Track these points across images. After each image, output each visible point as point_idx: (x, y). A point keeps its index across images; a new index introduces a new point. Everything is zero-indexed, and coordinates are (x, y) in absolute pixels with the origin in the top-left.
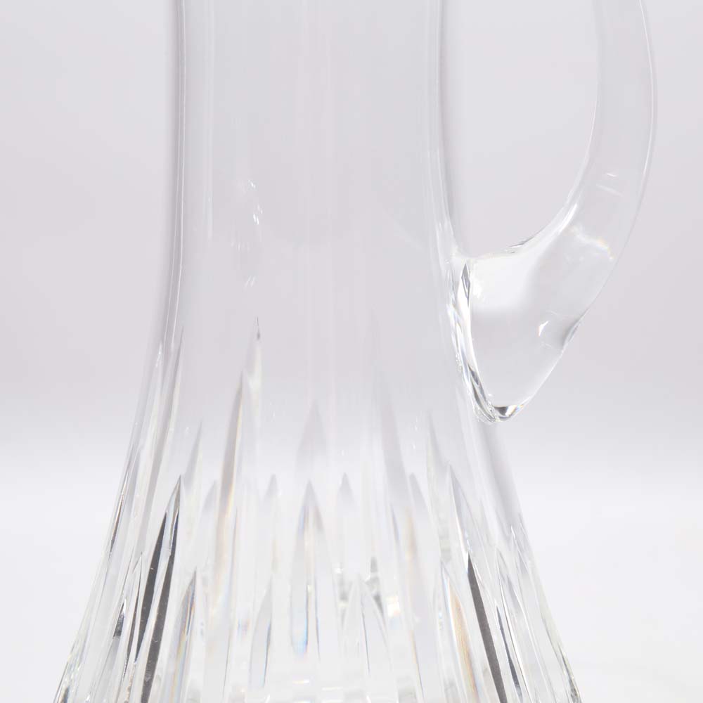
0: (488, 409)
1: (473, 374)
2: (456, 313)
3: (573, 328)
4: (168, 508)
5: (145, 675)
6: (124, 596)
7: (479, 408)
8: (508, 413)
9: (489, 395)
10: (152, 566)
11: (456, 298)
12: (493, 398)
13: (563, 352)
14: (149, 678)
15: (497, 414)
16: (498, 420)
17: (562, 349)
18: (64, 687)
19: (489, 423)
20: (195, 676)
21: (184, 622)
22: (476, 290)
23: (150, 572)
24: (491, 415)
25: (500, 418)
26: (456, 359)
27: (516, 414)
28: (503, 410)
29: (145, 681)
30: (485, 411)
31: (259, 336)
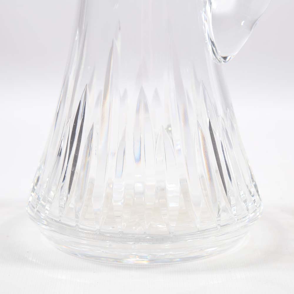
0: (219, 57)
1: (212, 42)
2: (205, 15)
3: (255, 23)
4: (81, 98)
5: (72, 169)
6: (63, 136)
7: (215, 57)
8: (227, 60)
9: (219, 51)
10: (74, 123)
11: (205, 10)
12: (221, 53)
13: (251, 32)
14: (74, 170)
15: (222, 60)
16: (223, 63)
17: (251, 31)
18: (37, 176)
19: (219, 64)
20: (92, 173)
21: (88, 146)
22: (214, 5)
23: (74, 126)
24: (220, 60)
25: (224, 62)
26: (205, 36)
27: (231, 59)
28: (225, 58)
29: (72, 171)
30: (217, 59)
31: (120, 29)
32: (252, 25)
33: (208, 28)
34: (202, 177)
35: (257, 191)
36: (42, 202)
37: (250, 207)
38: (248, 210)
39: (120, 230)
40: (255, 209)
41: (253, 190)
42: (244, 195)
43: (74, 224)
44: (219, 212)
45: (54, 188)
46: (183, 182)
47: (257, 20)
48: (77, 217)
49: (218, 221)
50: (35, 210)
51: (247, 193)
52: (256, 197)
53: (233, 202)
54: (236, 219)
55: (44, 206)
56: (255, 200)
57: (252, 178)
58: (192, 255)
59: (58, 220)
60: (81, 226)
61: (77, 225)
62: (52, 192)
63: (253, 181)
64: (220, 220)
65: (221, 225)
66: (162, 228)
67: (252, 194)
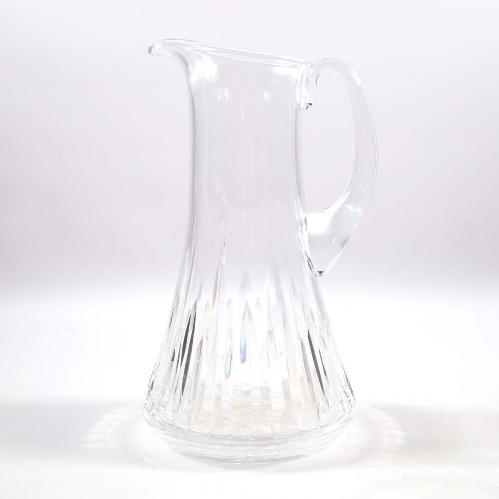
0: (315, 272)
1: (309, 258)
2: (302, 235)
3: (347, 241)
4: (192, 312)
6: (175, 344)
7: (311, 271)
8: (322, 274)
9: (315, 267)
11: (302, 230)
12: (317, 268)
15: (318, 274)
16: (318, 276)
17: (343, 249)
19: (315, 277)
20: (203, 375)
22: (310, 226)
23: (185, 336)
24: (316, 274)
26: (302, 252)
27: (326, 274)
28: (321, 272)
30: (313, 273)
32: (344, 243)
33: (305, 247)
34: (302, 378)
35: (352, 392)
36: (158, 406)
37: (346, 408)
38: (344, 411)
39: (228, 433)
40: (350, 410)
41: (348, 391)
42: (340, 396)
43: (186, 428)
44: (318, 413)
45: (167, 392)
46: (285, 383)
47: (348, 238)
48: (189, 421)
49: (318, 422)
50: (151, 413)
51: (343, 394)
52: (351, 397)
53: (331, 403)
54: (334, 420)
55: (158, 410)
56: (350, 400)
57: (347, 380)
58: (294, 454)
59: (172, 423)
60: (193, 430)
61: (189, 429)
62: (165, 397)
63: (348, 382)
64: (320, 421)
65: (321, 425)
66: (267, 430)
67: (347, 395)
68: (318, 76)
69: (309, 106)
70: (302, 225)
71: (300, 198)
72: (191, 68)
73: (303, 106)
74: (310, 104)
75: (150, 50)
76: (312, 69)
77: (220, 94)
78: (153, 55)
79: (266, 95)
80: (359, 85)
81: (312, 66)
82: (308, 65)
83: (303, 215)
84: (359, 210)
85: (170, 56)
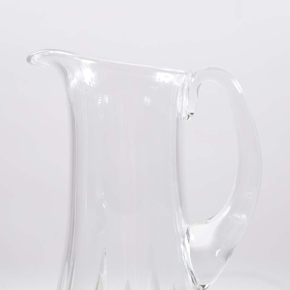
0: (197, 286)
1: (192, 272)
3: (231, 253)
12: (200, 282)
15: (201, 288)
26: (184, 265)
28: (204, 286)
31: (105, 254)
47: (233, 249)
68: (200, 85)
69: (190, 115)
70: (184, 237)
71: (181, 206)
72: (70, 76)
73: (184, 115)
74: (192, 114)
75: (29, 59)
76: (193, 79)
77: (100, 100)
78: (31, 64)
79: (147, 100)
80: (240, 92)
81: (193, 76)
82: (190, 75)
83: (185, 227)
84: (244, 216)
85: (49, 66)
